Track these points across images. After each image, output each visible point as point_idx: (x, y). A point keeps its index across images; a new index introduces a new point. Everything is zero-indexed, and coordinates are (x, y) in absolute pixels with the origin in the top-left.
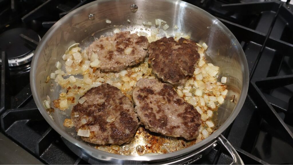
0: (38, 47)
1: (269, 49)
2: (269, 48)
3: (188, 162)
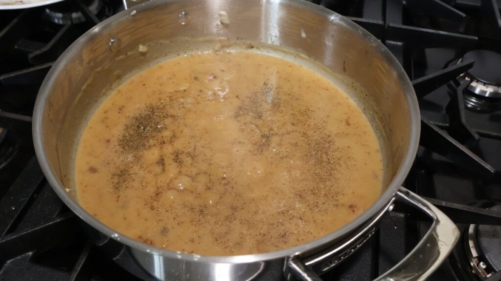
0: (33, 125)
1: (392, 44)
2: (392, 42)
3: (357, 245)
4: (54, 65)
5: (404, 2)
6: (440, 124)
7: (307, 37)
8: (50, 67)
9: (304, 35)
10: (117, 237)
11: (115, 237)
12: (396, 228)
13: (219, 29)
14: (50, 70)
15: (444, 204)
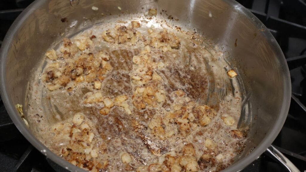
4: (24, 11)
5: (282, 3)
6: (295, 94)
7: (213, 17)
8: (21, 12)
9: (210, 15)
10: (45, 153)
11: (43, 152)
12: (254, 165)
13: (151, 2)
14: (21, 14)
15: (292, 154)
